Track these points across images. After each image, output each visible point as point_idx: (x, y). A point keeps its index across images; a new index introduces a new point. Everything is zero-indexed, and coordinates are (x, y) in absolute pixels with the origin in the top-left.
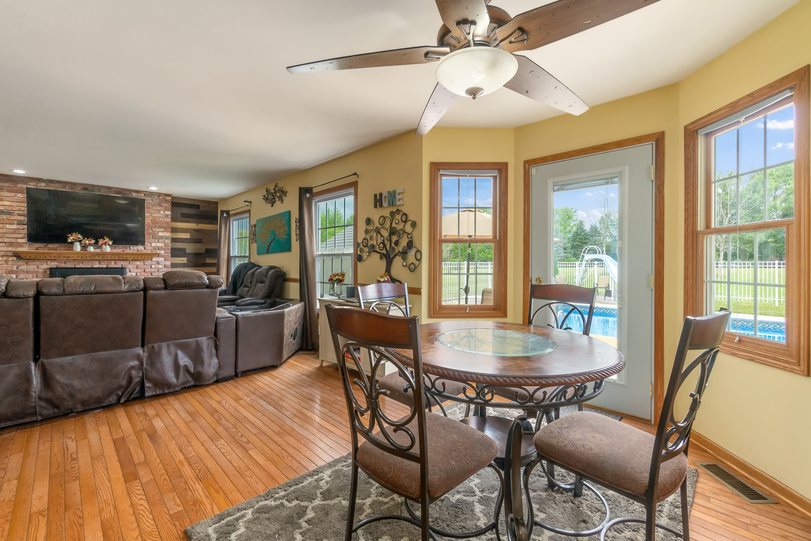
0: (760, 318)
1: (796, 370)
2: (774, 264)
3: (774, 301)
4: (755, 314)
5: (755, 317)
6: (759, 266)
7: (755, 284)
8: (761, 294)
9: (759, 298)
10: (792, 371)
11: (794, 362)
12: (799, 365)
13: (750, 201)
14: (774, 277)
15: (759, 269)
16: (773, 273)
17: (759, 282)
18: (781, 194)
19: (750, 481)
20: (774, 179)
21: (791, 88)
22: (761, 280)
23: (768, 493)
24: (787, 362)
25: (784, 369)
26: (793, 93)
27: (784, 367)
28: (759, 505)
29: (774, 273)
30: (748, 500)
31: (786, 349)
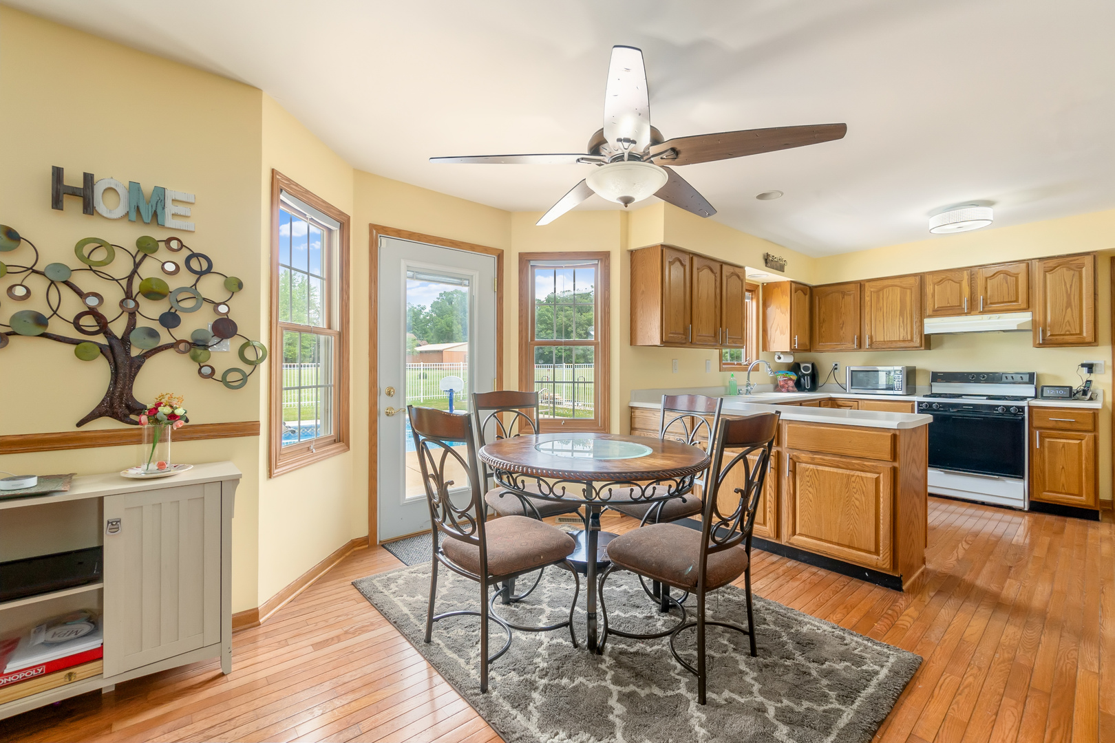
21: (599, 260)
26: (598, 263)
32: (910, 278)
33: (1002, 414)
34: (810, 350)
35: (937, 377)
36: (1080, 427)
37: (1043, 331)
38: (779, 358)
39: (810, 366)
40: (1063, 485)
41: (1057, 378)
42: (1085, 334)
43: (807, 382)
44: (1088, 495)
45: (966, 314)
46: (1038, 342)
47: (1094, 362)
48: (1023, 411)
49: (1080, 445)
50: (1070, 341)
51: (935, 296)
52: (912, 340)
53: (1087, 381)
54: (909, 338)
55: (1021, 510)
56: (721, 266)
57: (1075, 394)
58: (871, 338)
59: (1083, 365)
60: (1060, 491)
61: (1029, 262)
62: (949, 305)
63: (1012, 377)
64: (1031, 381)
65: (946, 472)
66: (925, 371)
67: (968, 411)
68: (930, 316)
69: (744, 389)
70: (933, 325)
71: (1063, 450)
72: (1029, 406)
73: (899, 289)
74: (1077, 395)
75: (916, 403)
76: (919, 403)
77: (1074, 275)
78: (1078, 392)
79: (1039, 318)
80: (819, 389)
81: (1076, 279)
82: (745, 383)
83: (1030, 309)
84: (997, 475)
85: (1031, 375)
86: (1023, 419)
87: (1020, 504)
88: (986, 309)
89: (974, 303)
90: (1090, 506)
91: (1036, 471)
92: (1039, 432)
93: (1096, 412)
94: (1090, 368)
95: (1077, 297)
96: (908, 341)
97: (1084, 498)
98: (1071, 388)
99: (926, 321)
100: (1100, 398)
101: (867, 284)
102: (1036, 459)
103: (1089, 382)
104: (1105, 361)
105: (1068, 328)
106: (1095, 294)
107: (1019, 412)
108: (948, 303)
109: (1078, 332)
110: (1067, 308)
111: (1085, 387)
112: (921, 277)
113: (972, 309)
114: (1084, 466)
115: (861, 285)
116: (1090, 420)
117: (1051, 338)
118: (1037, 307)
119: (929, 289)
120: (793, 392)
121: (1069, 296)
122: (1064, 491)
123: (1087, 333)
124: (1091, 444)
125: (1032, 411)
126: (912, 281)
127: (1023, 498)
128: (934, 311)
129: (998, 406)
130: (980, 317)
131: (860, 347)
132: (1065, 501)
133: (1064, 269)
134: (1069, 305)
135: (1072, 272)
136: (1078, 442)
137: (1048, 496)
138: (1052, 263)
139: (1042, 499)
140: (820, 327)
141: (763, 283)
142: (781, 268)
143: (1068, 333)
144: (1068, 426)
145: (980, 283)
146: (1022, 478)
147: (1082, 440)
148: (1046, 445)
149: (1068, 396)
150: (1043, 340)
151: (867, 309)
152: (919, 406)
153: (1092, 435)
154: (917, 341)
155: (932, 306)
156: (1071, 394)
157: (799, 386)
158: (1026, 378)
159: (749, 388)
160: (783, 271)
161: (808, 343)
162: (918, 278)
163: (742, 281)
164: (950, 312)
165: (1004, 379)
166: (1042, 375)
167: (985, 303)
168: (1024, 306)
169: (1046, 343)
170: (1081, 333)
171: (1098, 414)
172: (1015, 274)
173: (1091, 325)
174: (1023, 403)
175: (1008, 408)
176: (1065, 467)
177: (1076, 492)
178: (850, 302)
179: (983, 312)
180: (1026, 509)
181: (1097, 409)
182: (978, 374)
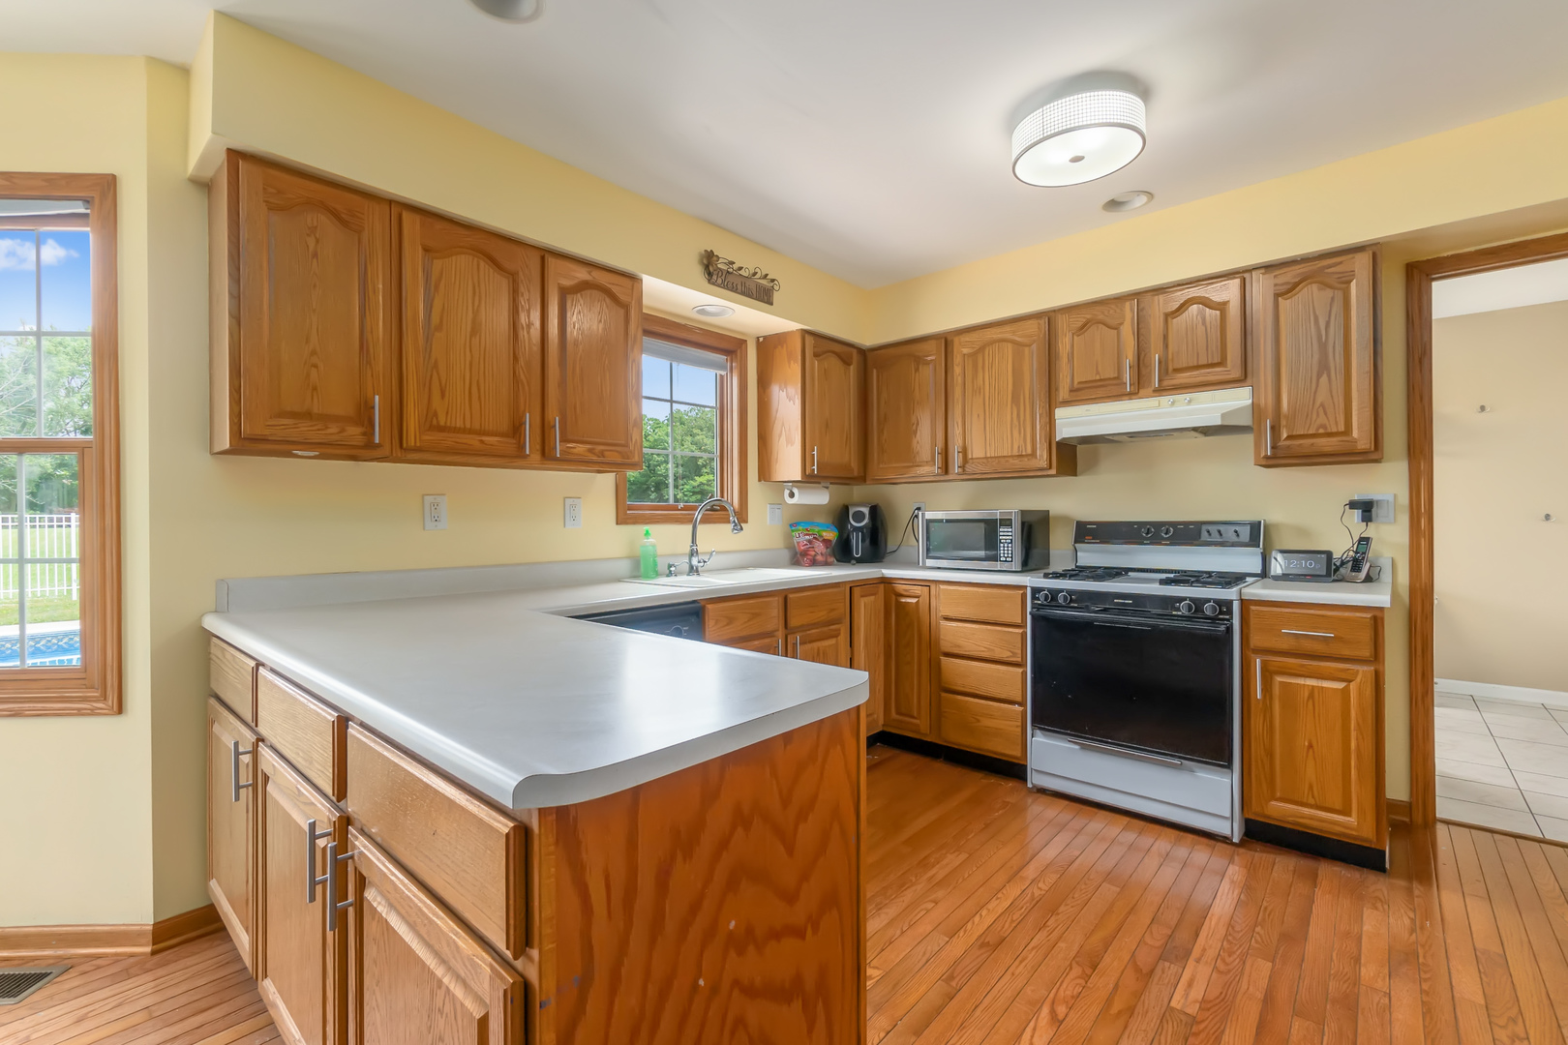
0: (32, 629)
1: (101, 709)
2: (68, 520)
3: (70, 592)
4: (22, 623)
5: (22, 629)
6: (29, 524)
7: (21, 561)
8: (34, 580)
9: (28, 590)
10: (93, 713)
11: (95, 697)
12: (105, 699)
13: (17, 388)
14: (69, 546)
15: (28, 531)
16: (66, 538)
17: (28, 555)
18: (82, 386)
19: (16, 962)
20: (67, 354)
21: (87, 201)
22: (33, 551)
23: (52, 961)
24: (84, 699)
25: (80, 713)
26: (88, 211)
27: (79, 709)
28: (35, 995)
29: (69, 536)
30: (12, 1001)
31: (83, 675)
32: (1030, 322)
33: (1188, 618)
34: (862, 479)
35: (1086, 532)
36: (1346, 652)
37: (1273, 428)
38: (792, 495)
39: (866, 510)
40: (1311, 787)
41: (1302, 532)
42: (1355, 434)
43: (858, 546)
44: (1361, 811)
45: (1131, 395)
46: (1263, 455)
47: (1375, 497)
48: (1230, 612)
49: (1345, 692)
50: (1327, 449)
51: (1076, 357)
52: (1033, 454)
53: (1361, 539)
54: (1029, 451)
55: (1225, 840)
56: (543, 258)
57: (1337, 569)
58: (964, 451)
59: (1353, 505)
60: (1305, 800)
61: (1247, 275)
62: (1098, 378)
63: (1219, 532)
64: (1254, 541)
65: (1084, 747)
66: (1064, 519)
67: (1122, 610)
68: (1066, 403)
69: (683, 563)
70: (1074, 421)
71: (1311, 702)
72: (1242, 601)
73: (1010, 345)
74: (1342, 570)
75: (1029, 589)
76: (1036, 591)
77: (1333, 299)
78: (1343, 563)
79: (1266, 400)
80: (887, 559)
81: (1337, 307)
82: (687, 550)
83: (1249, 381)
84: (1180, 757)
85: (1255, 527)
86: (1229, 630)
87: (1222, 828)
88: (1165, 383)
89: (1144, 371)
90: (1366, 840)
91: (1257, 751)
92: (1262, 662)
93: (1378, 614)
94: (1366, 509)
95: (1339, 348)
96: (1027, 455)
97: (1352, 820)
98: (1329, 554)
99: (1060, 413)
100: (1386, 576)
101: (956, 340)
102: (1257, 723)
103: (1364, 541)
104: (1395, 495)
105: (1322, 419)
106: (1376, 341)
107: (1221, 613)
108: (1098, 373)
109: (1342, 428)
110: (1319, 376)
111: (1356, 552)
112: (1049, 318)
113: (1139, 386)
114: (1353, 745)
115: (946, 341)
116: (1366, 636)
117: (1288, 443)
118: (1262, 374)
119: (1064, 344)
120: (826, 564)
121: (1323, 347)
122: (1311, 801)
123: (1360, 434)
124: (1369, 691)
125: (1248, 610)
126: (1032, 327)
127: (1228, 815)
128: (1072, 391)
129: (1181, 599)
130: (1153, 402)
131: (946, 471)
132: (1315, 824)
133: (1315, 287)
134: (1324, 367)
135: (1329, 293)
136: (1340, 685)
137: (1280, 811)
138: (1289, 276)
139: (1269, 817)
140: (881, 432)
141: (758, 338)
142: (762, 293)
143: (1321, 431)
144: (1319, 648)
145: (1156, 325)
146: (1229, 766)
147: (1351, 681)
148: (1276, 690)
149: (1324, 573)
150: (1272, 448)
151: (957, 392)
152: (1034, 598)
153: (1370, 669)
154: (1042, 457)
155: (1069, 380)
156: (1331, 570)
157: (843, 552)
158: (1245, 533)
159: (695, 561)
160: (772, 304)
161: (855, 465)
162: (1044, 322)
163: (626, 307)
164: (1100, 392)
165: (1205, 536)
166: (1276, 526)
167: (1164, 371)
168: (1237, 374)
169: (1279, 457)
170: (1348, 431)
171: (1382, 619)
172: (1219, 303)
173: (1368, 413)
174: (1230, 594)
175: (1198, 604)
176: (1314, 744)
177: (1338, 806)
178: (927, 377)
179: (1161, 391)
180: (1236, 840)
181: (1381, 609)
182: (1158, 525)
